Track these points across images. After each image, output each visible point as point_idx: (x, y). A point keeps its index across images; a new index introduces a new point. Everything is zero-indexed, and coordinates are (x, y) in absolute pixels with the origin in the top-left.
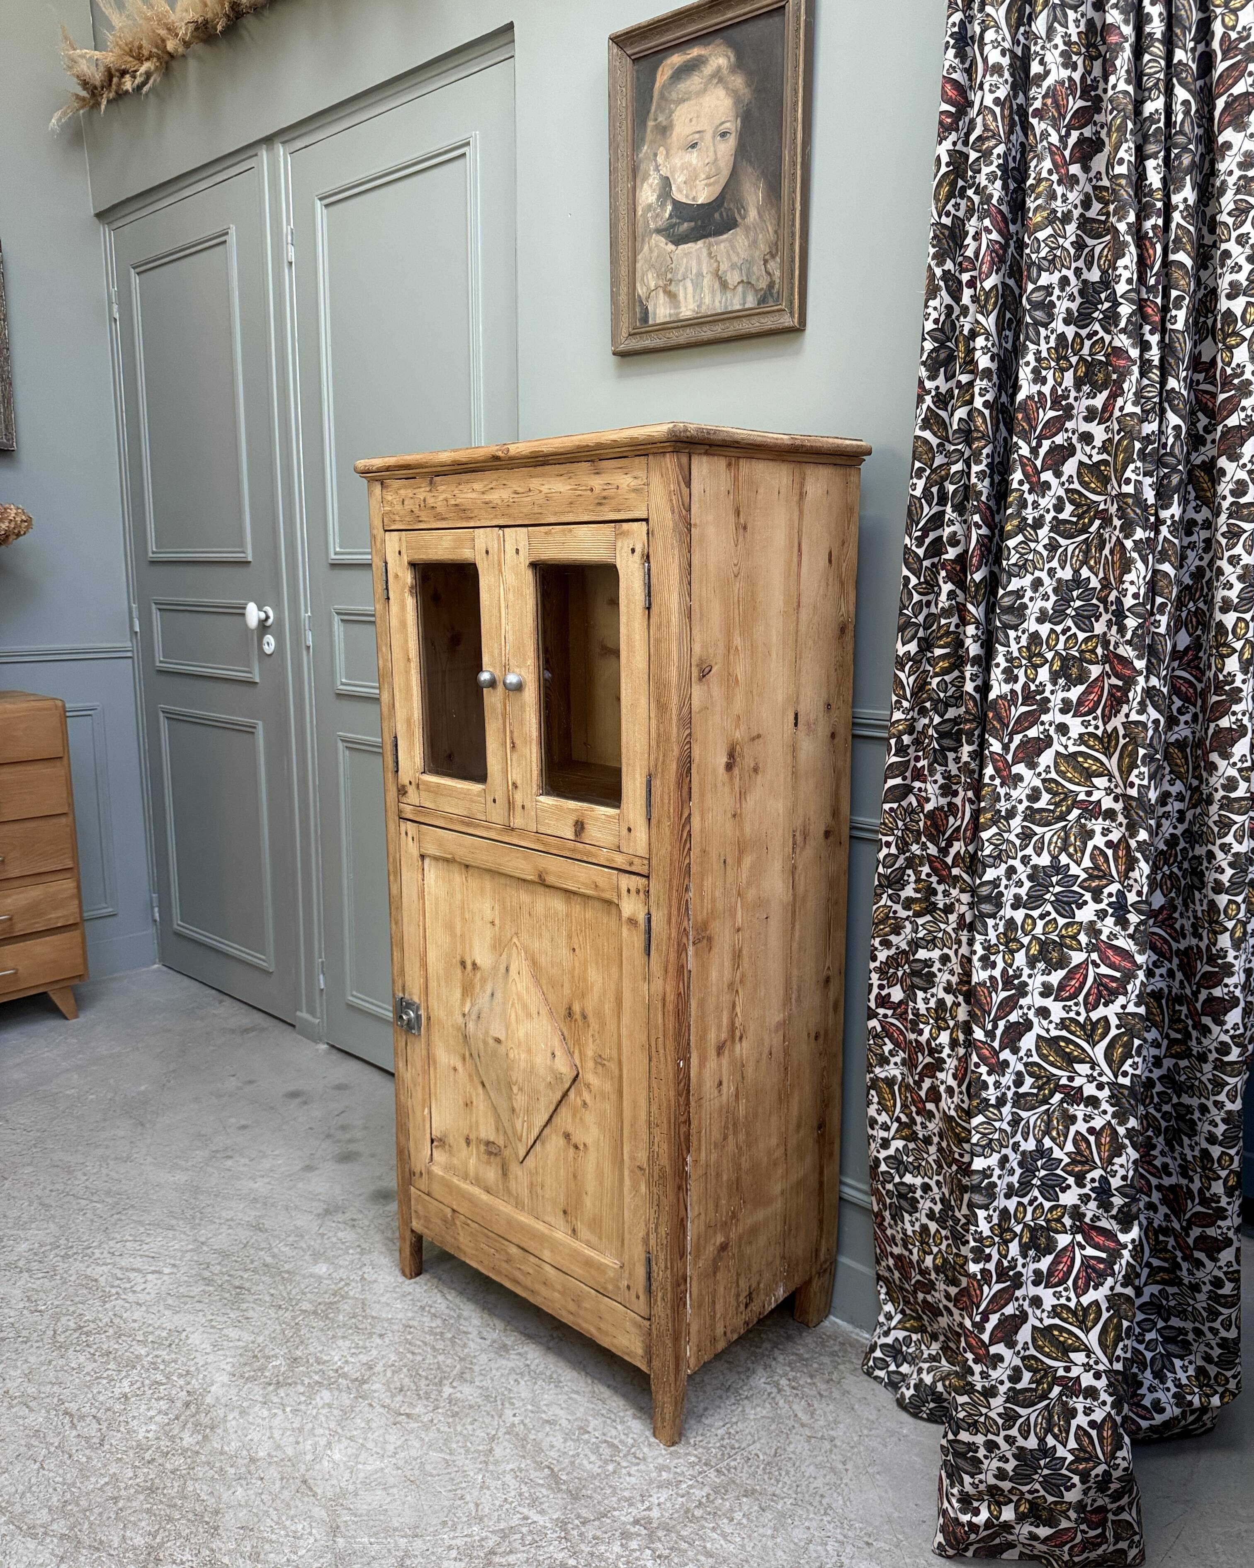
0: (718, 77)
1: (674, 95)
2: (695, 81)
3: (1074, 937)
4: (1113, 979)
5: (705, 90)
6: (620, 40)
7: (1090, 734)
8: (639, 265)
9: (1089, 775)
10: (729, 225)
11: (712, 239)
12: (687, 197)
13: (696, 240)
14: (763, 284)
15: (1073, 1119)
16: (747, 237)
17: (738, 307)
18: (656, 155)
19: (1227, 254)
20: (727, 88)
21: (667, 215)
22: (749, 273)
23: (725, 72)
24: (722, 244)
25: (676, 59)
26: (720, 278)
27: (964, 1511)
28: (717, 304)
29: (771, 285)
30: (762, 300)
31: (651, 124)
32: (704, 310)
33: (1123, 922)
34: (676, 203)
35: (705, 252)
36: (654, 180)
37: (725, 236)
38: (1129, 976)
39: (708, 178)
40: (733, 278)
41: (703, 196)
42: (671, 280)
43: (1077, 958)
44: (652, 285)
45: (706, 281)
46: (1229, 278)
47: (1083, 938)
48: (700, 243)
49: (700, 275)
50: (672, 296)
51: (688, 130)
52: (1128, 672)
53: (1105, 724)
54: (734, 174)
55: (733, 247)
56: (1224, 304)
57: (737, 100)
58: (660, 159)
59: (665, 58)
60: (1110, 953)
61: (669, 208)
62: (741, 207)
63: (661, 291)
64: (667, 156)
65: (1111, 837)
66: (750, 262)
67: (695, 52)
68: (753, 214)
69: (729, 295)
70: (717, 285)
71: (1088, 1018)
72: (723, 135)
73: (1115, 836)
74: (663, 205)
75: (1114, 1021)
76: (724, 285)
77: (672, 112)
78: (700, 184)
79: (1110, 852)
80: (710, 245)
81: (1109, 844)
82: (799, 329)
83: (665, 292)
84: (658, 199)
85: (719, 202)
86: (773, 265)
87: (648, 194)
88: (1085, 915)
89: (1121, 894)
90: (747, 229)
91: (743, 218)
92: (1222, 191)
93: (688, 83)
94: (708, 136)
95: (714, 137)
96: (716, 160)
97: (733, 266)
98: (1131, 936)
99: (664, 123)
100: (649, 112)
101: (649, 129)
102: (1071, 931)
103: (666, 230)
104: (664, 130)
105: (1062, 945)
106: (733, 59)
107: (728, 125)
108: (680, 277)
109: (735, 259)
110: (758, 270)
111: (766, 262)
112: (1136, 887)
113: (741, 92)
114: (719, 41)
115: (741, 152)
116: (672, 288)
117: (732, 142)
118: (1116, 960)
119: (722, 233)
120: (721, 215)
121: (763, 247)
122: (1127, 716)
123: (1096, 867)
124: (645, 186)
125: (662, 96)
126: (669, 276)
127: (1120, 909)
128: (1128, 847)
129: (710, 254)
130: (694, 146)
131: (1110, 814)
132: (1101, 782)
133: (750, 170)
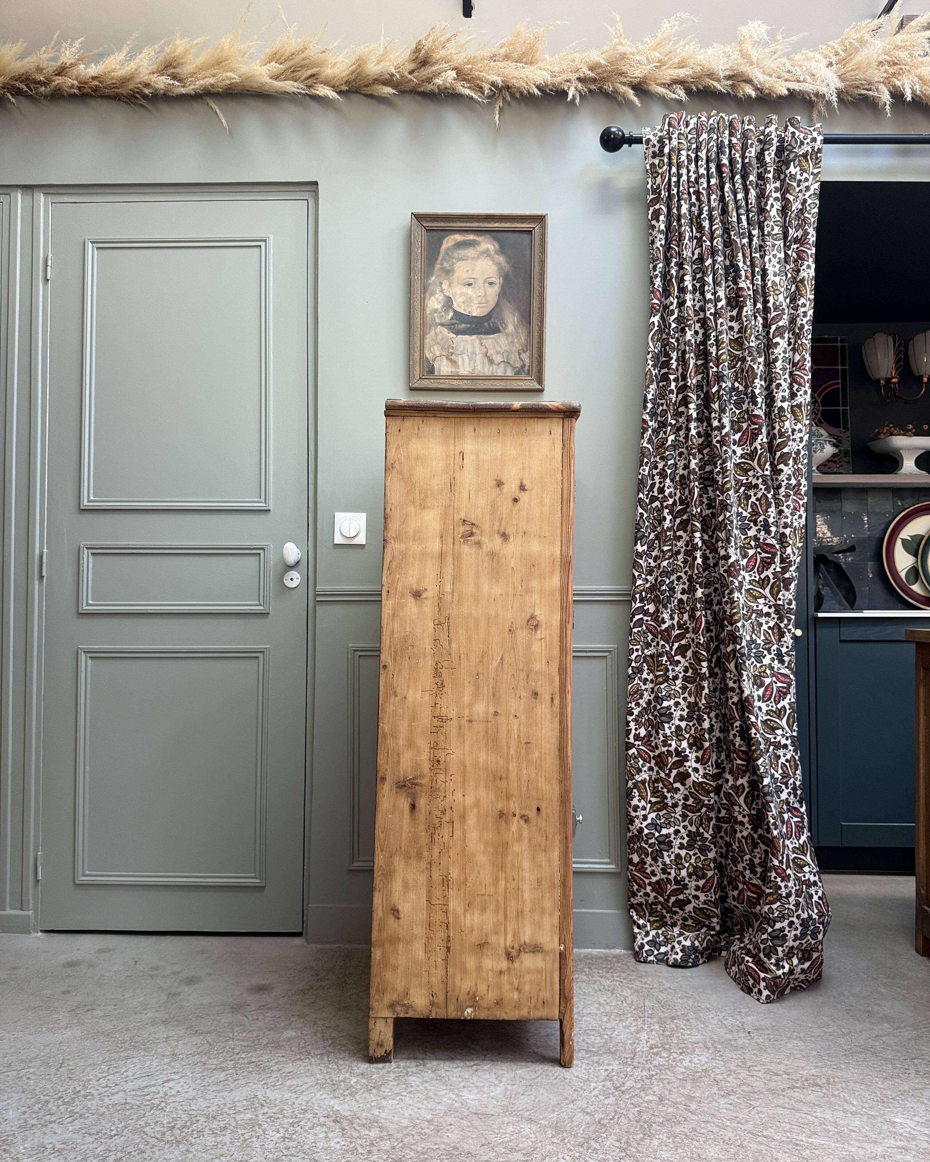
0: (487, 253)
1: (455, 255)
2: (470, 252)
3: (764, 672)
4: (784, 687)
5: (478, 258)
6: (419, 218)
7: (753, 580)
8: (427, 341)
9: (756, 598)
10: (494, 330)
11: (483, 336)
12: (464, 310)
13: (471, 334)
14: (518, 364)
15: (779, 757)
16: (507, 339)
17: (501, 374)
18: (441, 283)
19: (780, 385)
20: (494, 261)
21: (450, 317)
22: (508, 357)
23: (492, 252)
24: (490, 340)
25: (458, 237)
26: (488, 357)
27: (778, 969)
28: (486, 370)
29: (523, 366)
30: (518, 373)
31: (437, 266)
32: (476, 373)
33: (782, 662)
34: (456, 313)
35: (477, 343)
36: (439, 296)
37: (492, 336)
38: (789, 685)
39: (480, 303)
40: (498, 359)
41: (476, 313)
42: (452, 353)
43: (767, 681)
44: (438, 354)
45: (478, 357)
46: (781, 394)
47: (768, 672)
48: (474, 337)
49: (474, 353)
50: (454, 362)
51: (465, 275)
52: (774, 550)
53: (759, 575)
54: (498, 305)
55: (498, 343)
56: (779, 404)
57: (500, 268)
58: (444, 286)
59: (450, 235)
60: (779, 676)
61: (451, 314)
62: (503, 322)
63: (444, 358)
64: (450, 285)
65: (769, 625)
66: (509, 352)
67: (471, 237)
68: (511, 328)
69: (495, 367)
70: (486, 360)
71: (777, 708)
72: (491, 284)
73: (771, 624)
74: (446, 311)
75: (788, 707)
76: (491, 361)
77: (453, 264)
78: (474, 307)
79: (770, 631)
80: (481, 339)
81: (769, 628)
82: (541, 391)
83: (447, 358)
84: (443, 307)
85: (488, 317)
86: (526, 357)
87: (434, 303)
88: (767, 661)
89: (778, 650)
90: (507, 335)
91: (505, 329)
92: (776, 360)
93: (466, 251)
94: (480, 282)
95: (484, 283)
96: (485, 295)
97: (498, 353)
98: (787, 667)
99: (448, 268)
100: (436, 259)
101: (436, 269)
102: (763, 669)
103: (449, 325)
104: (448, 272)
105: (760, 676)
106: (497, 246)
107: (494, 279)
108: (459, 352)
109: (499, 349)
110: (514, 357)
111: (519, 354)
112: (785, 645)
113: (503, 265)
114: (487, 236)
115: (503, 294)
116: (453, 357)
117: (496, 289)
118: (783, 679)
119: (490, 334)
120: (489, 324)
121: (518, 346)
122: (775, 569)
123: (767, 639)
124: (432, 298)
125: (446, 253)
126: (451, 350)
127: (780, 656)
128: (779, 627)
129: (481, 344)
130: (470, 285)
131: (768, 615)
132: (761, 601)
133: (509, 305)
